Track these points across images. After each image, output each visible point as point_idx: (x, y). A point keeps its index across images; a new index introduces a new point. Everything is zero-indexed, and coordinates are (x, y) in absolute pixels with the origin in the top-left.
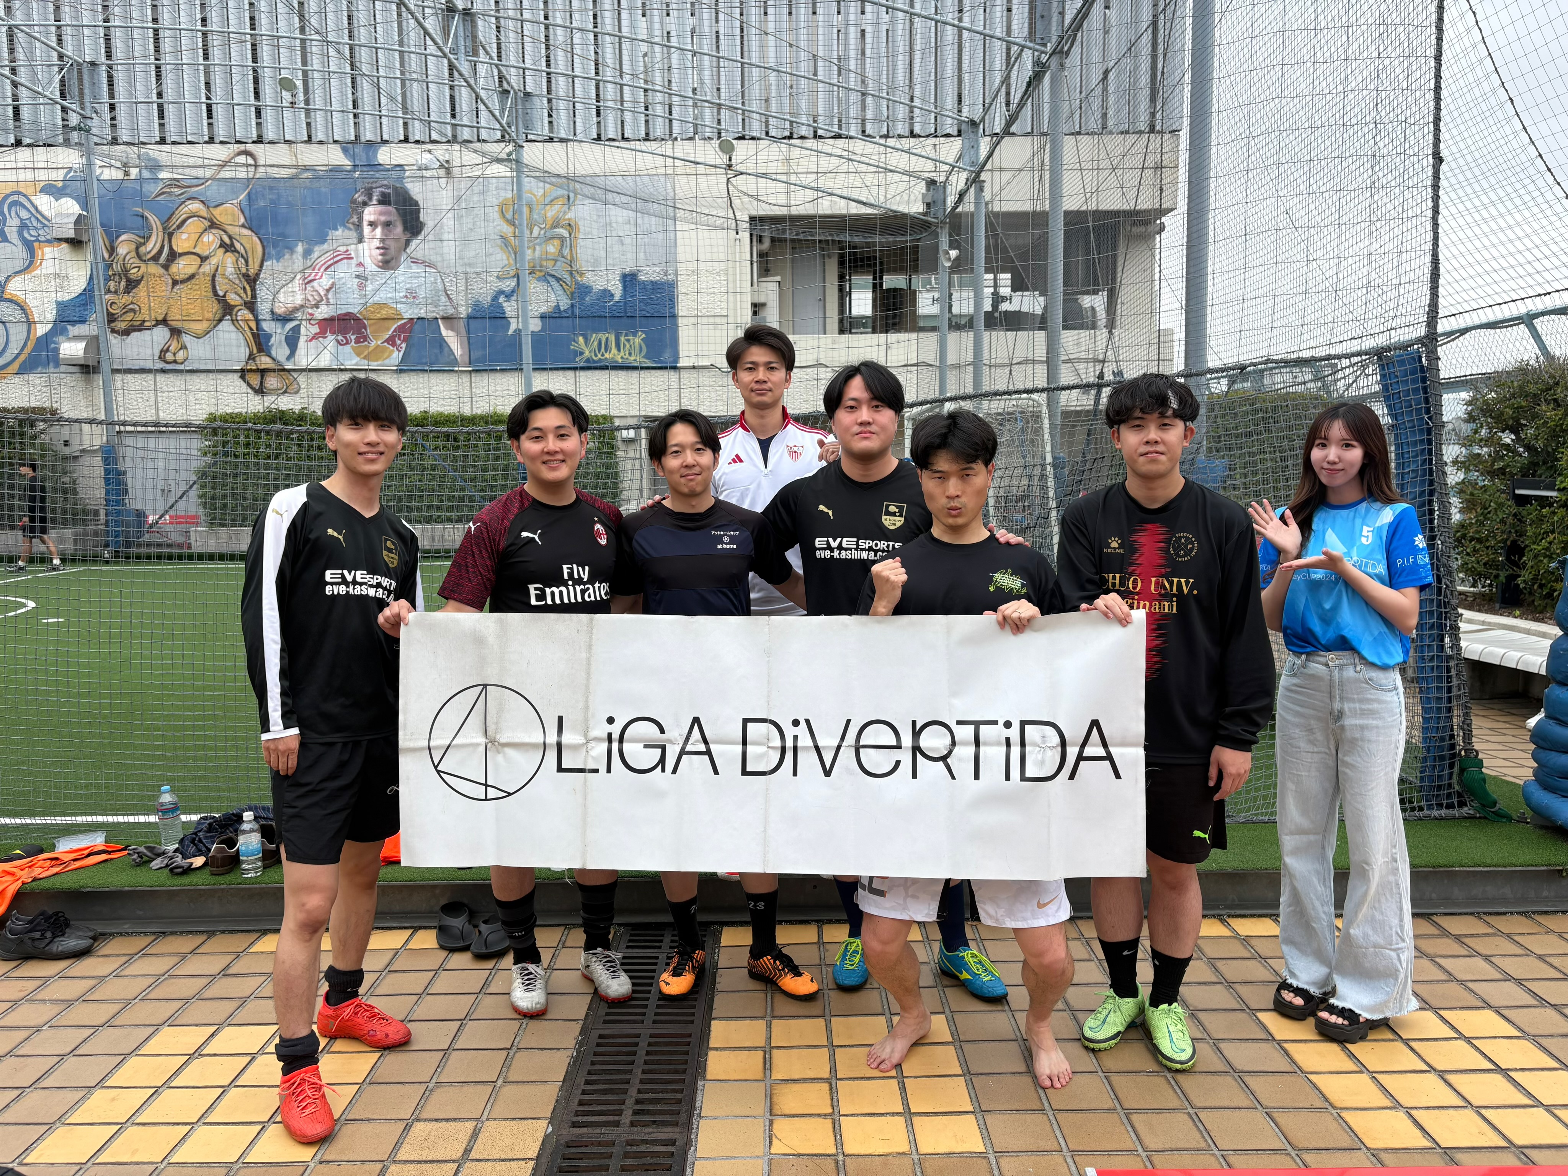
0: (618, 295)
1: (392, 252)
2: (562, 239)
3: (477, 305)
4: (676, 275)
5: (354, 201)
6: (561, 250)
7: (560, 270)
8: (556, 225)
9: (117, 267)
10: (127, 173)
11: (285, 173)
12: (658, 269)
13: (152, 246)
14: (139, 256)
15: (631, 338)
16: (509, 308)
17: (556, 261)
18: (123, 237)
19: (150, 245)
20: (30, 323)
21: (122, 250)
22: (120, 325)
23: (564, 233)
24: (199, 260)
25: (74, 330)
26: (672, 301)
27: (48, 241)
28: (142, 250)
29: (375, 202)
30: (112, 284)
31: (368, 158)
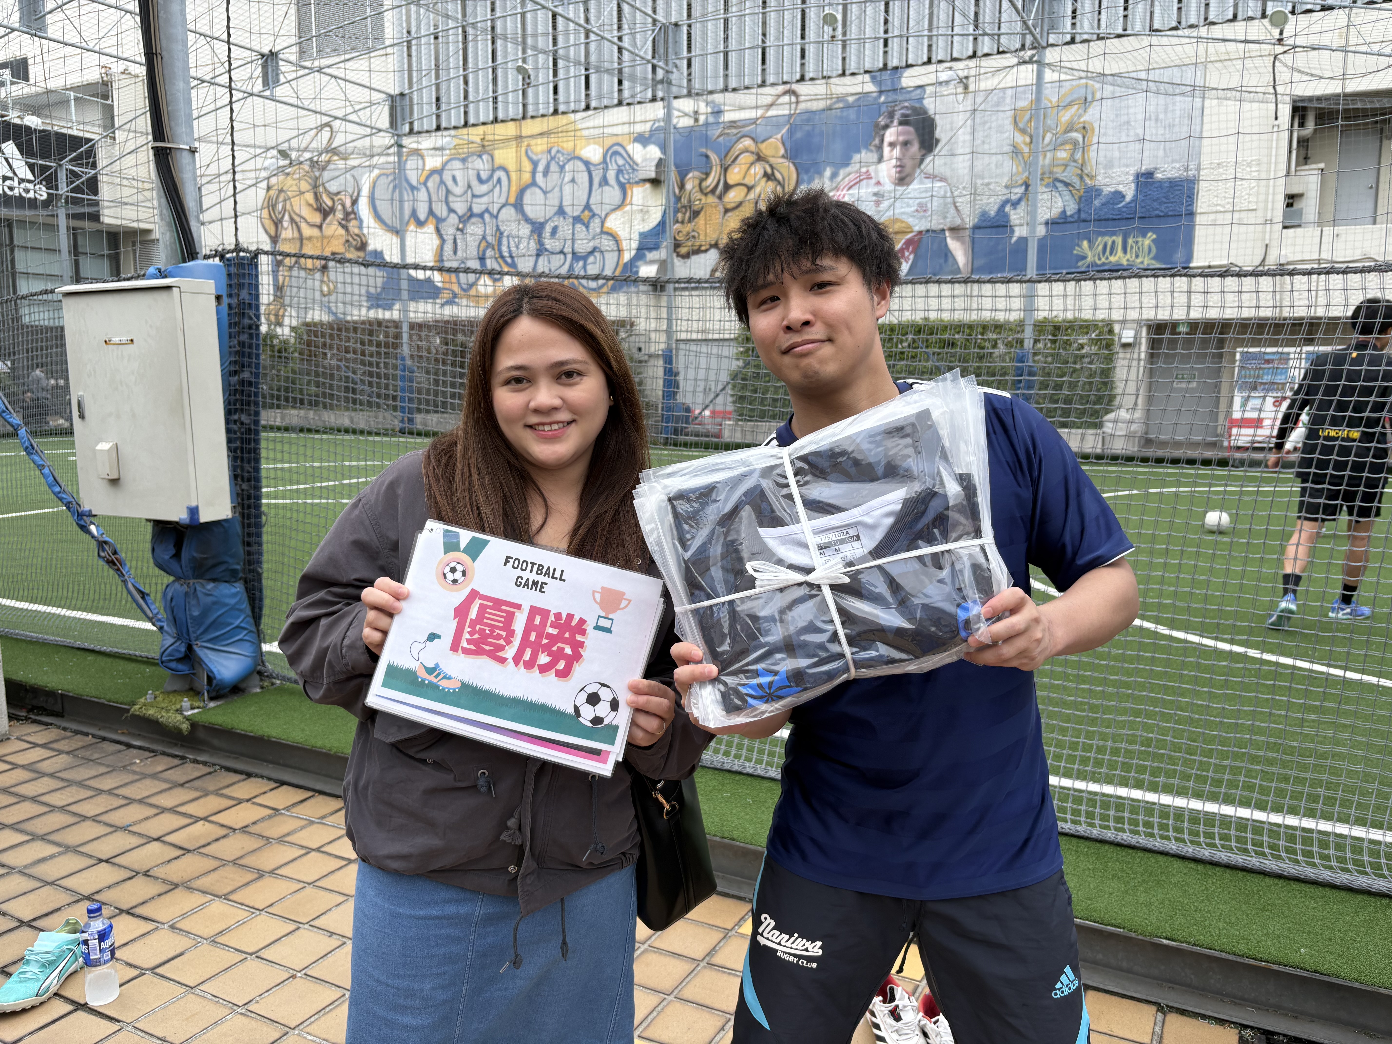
0: (1129, 195)
1: (907, 170)
2: (1075, 143)
3: (984, 214)
4: (1198, 169)
5: (877, 125)
6: (1072, 155)
7: (1070, 175)
8: (1070, 128)
9: (684, 201)
10: (696, 120)
11: (821, 105)
12: (1177, 165)
13: (710, 181)
14: (701, 190)
15: (1140, 239)
16: (1016, 216)
17: (1066, 166)
18: (690, 175)
19: (710, 180)
20: (620, 251)
21: (689, 186)
22: (683, 250)
23: (1077, 136)
24: (745, 190)
25: (651, 256)
26: (1191, 198)
27: (637, 183)
28: (704, 184)
29: (896, 123)
30: (680, 216)
31: (893, 83)
